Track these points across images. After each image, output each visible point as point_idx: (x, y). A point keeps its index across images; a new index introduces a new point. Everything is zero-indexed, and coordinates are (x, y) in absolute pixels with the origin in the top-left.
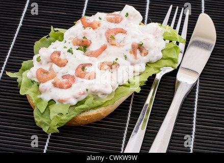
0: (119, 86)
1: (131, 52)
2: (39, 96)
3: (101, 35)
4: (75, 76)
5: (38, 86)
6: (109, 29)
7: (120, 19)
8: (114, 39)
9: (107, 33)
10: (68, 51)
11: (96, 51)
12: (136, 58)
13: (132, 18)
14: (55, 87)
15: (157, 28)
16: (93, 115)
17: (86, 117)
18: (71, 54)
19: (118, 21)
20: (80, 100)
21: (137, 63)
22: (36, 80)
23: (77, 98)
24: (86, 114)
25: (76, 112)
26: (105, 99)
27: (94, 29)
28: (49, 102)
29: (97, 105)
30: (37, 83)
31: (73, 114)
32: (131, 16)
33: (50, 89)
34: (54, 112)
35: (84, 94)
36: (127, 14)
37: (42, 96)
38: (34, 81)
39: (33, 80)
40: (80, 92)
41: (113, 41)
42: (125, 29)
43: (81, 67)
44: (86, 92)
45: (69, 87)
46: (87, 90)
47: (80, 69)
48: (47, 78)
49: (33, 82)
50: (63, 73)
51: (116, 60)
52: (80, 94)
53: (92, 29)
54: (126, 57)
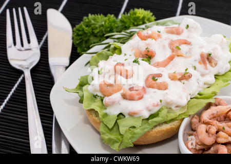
0: (191, 98)
1: (200, 63)
2: (105, 111)
3: (164, 47)
4: (145, 87)
5: (102, 100)
6: (172, 40)
7: (181, 31)
8: (180, 49)
9: (171, 44)
10: (134, 62)
11: (163, 62)
12: (206, 69)
13: (193, 30)
14: (124, 98)
15: (222, 39)
16: (167, 130)
17: (159, 132)
18: (137, 64)
19: (179, 32)
20: (153, 112)
21: (208, 74)
22: (99, 94)
23: (150, 111)
24: (159, 129)
25: (150, 125)
26: (178, 112)
27: (155, 40)
28: (118, 116)
29: (171, 119)
30: (101, 97)
31: (146, 128)
32: (192, 28)
33: (119, 101)
34: (123, 126)
35: (157, 105)
36: (188, 26)
37: (107, 111)
38: (97, 95)
39: (95, 94)
40: (154, 104)
41: (179, 51)
42: (189, 40)
43: (151, 77)
44: (160, 103)
45: (141, 98)
46: (161, 101)
47: (151, 79)
48: (113, 91)
49: (95, 96)
50: (130, 85)
51: (186, 70)
52: (154, 106)
53: (154, 40)
54: (195, 68)
